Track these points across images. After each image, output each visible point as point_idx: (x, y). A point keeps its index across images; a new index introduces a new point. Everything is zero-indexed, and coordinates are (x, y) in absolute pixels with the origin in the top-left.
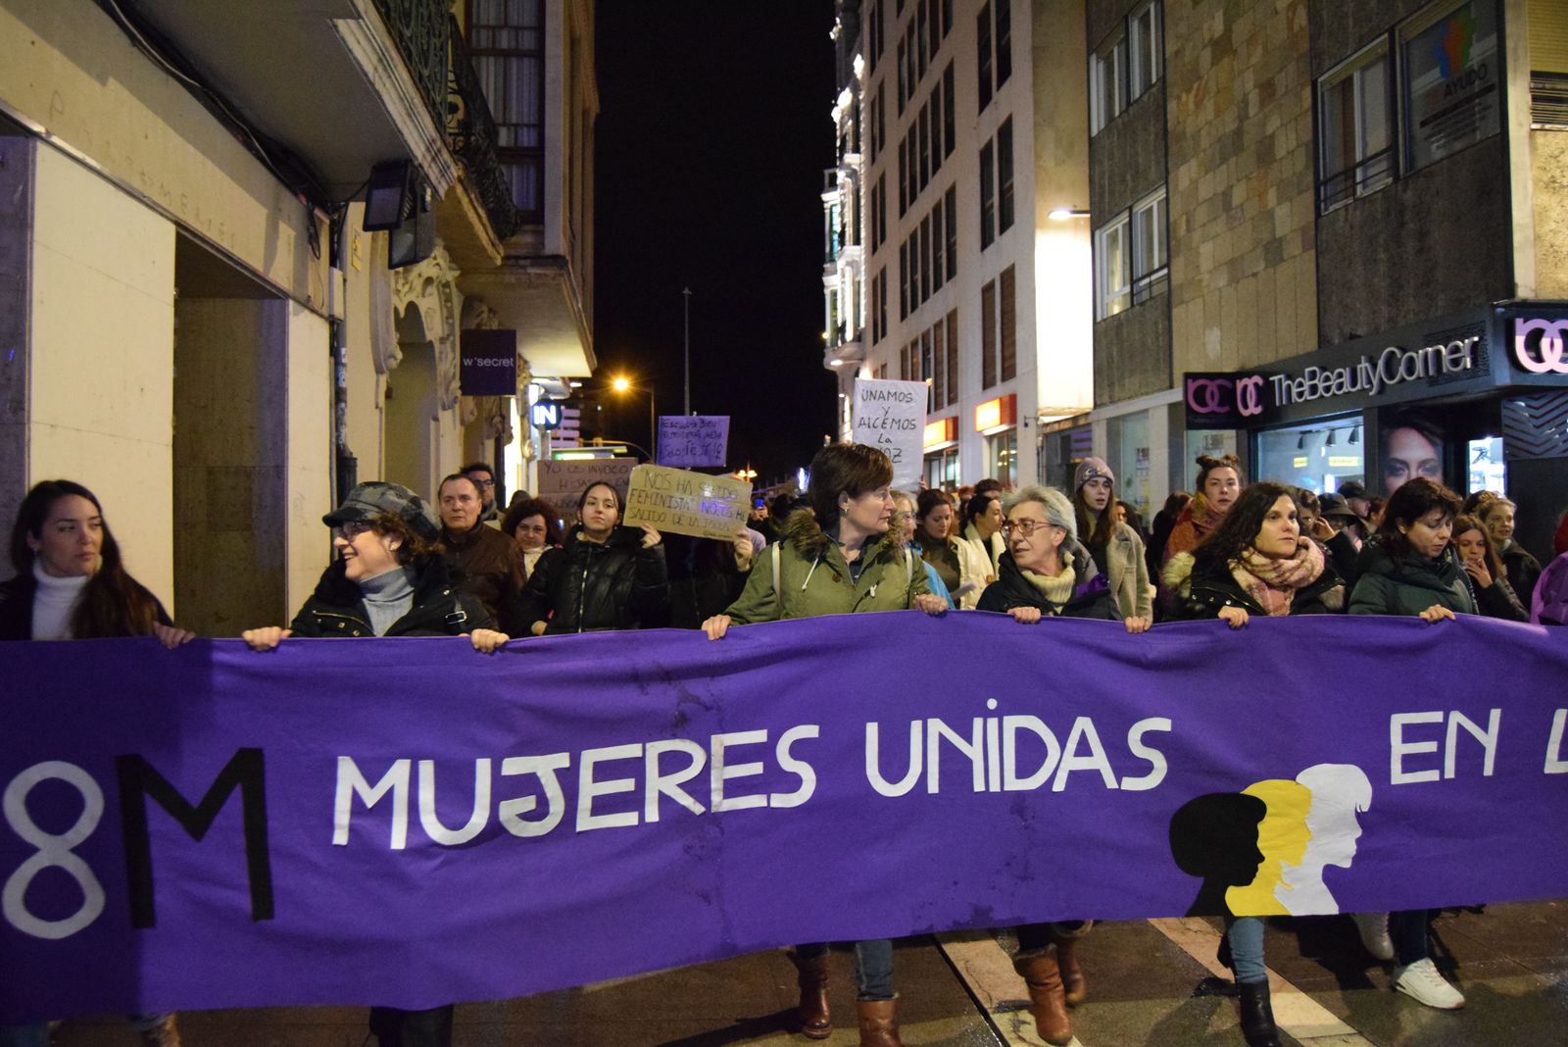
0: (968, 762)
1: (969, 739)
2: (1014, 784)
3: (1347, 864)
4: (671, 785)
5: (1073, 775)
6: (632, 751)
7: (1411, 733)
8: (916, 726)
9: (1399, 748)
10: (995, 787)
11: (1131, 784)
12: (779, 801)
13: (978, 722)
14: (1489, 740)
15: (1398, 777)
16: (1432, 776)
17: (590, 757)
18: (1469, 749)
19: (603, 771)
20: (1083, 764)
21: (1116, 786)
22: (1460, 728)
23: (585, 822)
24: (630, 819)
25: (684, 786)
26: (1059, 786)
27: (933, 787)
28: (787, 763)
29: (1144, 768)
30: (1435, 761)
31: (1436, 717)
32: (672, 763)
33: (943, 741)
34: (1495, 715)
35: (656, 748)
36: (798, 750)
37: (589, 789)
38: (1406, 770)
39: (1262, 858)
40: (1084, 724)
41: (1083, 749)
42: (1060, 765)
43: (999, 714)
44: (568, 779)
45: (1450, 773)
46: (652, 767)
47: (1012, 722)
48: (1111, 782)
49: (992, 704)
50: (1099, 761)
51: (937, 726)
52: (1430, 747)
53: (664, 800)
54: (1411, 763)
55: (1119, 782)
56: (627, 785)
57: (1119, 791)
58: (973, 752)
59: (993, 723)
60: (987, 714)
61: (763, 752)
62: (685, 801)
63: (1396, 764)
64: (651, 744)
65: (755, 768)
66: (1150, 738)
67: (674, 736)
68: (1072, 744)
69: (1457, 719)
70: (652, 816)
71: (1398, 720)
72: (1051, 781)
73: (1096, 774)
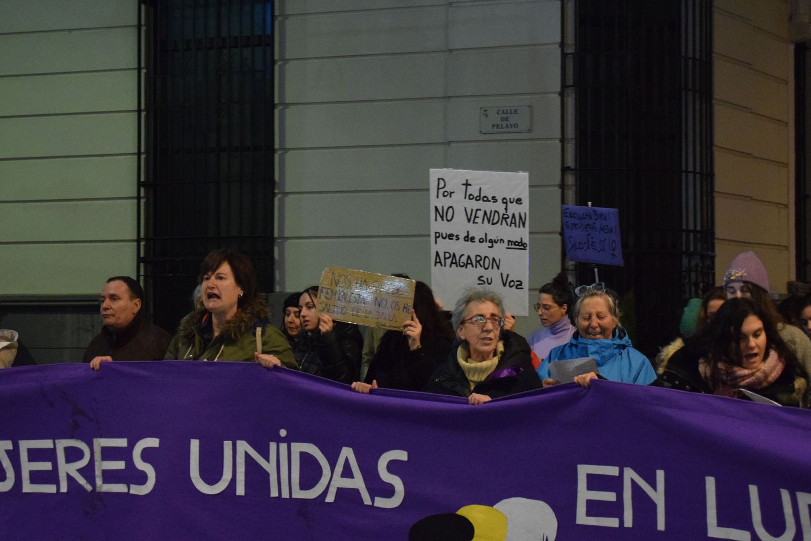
0: (267, 475)
1: (267, 458)
2: (298, 494)
4: (73, 469)
5: (340, 491)
6: (47, 444)
7: (595, 482)
8: (228, 445)
9: (584, 494)
10: (285, 495)
11: (381, 502)
12: (136, 490)
13: (273, 446)
14: (658, 497)
15: (582, 518)
16: (613, 522)
17: (25, 445)
18: (643, 503)
19: (33, 455)
20: (347, 483)
21: (370, 503)
22: (634, 484)
23: (27, 488)
25: (81, 471)
26: (330, 498)
27: (240, 490)
28: (139, 464)
29: (389, 491)
30: (615, 509)
31: (613, 471)
32: (73, 455)
33: (248, 457)
34: (660, 475)
35: (62, 444)
36: (147, 455)
37: (27, 467)
38: (589, 514)
40: (347, 453)
41: (347, 473)
42: (331, 483)
43: (288, 440)
44: (13, 456)
45: (628, 523)
46: (61, 456)
47: (298, 448)
48: (366, 500)
50: (358, 482)
51: (243, 446)
52: (610, 496)
54: (594, 508)
55: (373, 500)
56: (47, 466)
57: (371, 507)
58: (270, 467)
59: (283, 447)
60: (279, 440)
61: (125, 454)
62: (82, 481)
63: (581, 509)
64: (57, 441)
65: (120, 465)
66: (393, 467)
67: (71, 437)
68: (339, 468)
69: (630, 474)
70: (64, 489)
71: (584, 471)
72: (325, 493)
73: (356, 492)
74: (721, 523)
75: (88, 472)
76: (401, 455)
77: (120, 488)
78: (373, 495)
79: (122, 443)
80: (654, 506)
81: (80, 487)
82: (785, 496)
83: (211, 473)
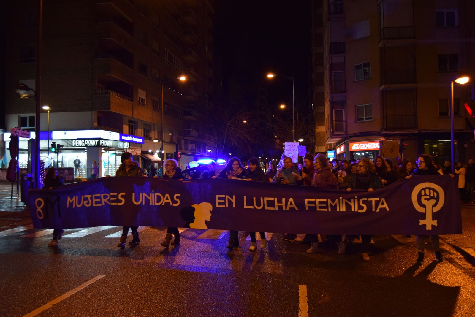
0: (149, 200)
1: (149, 196)
2: (156, 204)
3: (209, 220)
4: (106, 200)
5: (166, 203)
6: (99, 195)
7: (220, 199)
8: (141, 194)
9: (218, 201)
10: (153, 204)
11: (174, 205)
12: (119, 204)
13: (151, 194)
14: (233, 201)
15: (217, 206)
16: (224, 206)
17: (94, 196)
18: (230, 203)
19: (96, 198)
20: (167, 201)
22: (228, 198)
23: (94, 205)
24: (100, 205)
25: (108, 200)
26: (163, 204)
27: (144, 203)
28: (120, 198)
29: (176, 202)
30: (224, 204)
31: (224, 196)
32: (105, 197)
33: (145, 196)
34: (234, 196)
35: (102, 195)
36: (122, 196)
37: (94, 201)
39: (195, 218)
40: (167, 195)
41: (167, 199)
42: (164, 201)
43: (154, 193)
44: (91, 198)
45: (227, 206)
46: (102, 198)
47: (156, 194)
48: (171, 204)
49: (153, 191)
50: (169, 201)
51: (144, 194)
52: (223, 201)
53: (105, 202)
54: (220, 204)
55: (173, 204)
56: (99, 200)
57: (172, 206)
58: (150, 198)
59: (153, 194)
61: (116, 196)
62: (108, 202)
63: (217, 204)
64: (101, 194)
65: (115, 199)
66: (177, 197)
67: (104, 193)
68: (165, 198)
69: (227, 197)
70: (104, 204)
71: (217, 196)
72: (162, 204)
73: (169, 203)
74: (247, 205)
75: (109, 200)
76: (179, 195)
77: (115, 204)
78: (173, 203)
79: (116, 194)
80: (232, 203)
81: (107, 203)
82: (262, 199)
83: (137, 200)
